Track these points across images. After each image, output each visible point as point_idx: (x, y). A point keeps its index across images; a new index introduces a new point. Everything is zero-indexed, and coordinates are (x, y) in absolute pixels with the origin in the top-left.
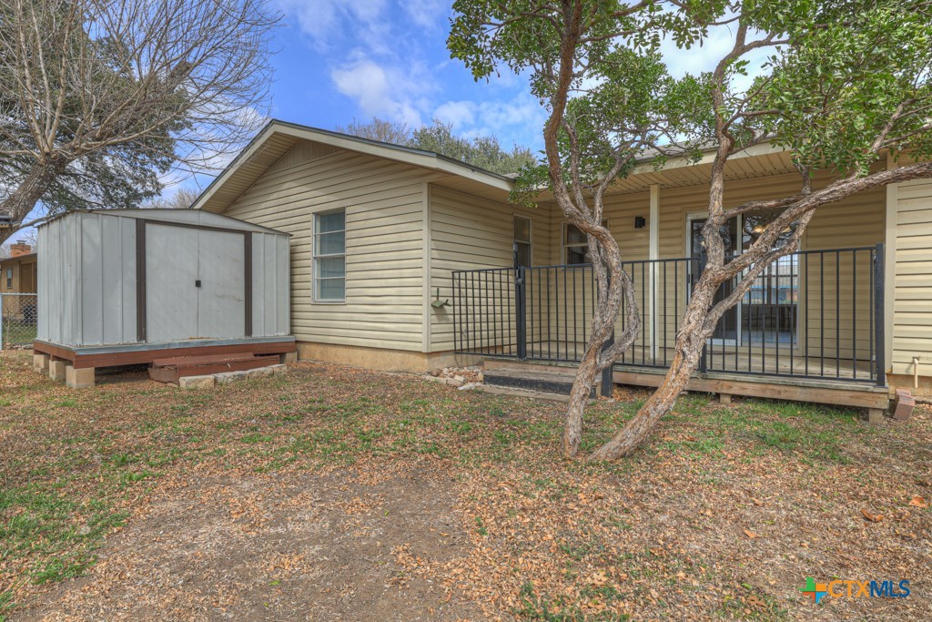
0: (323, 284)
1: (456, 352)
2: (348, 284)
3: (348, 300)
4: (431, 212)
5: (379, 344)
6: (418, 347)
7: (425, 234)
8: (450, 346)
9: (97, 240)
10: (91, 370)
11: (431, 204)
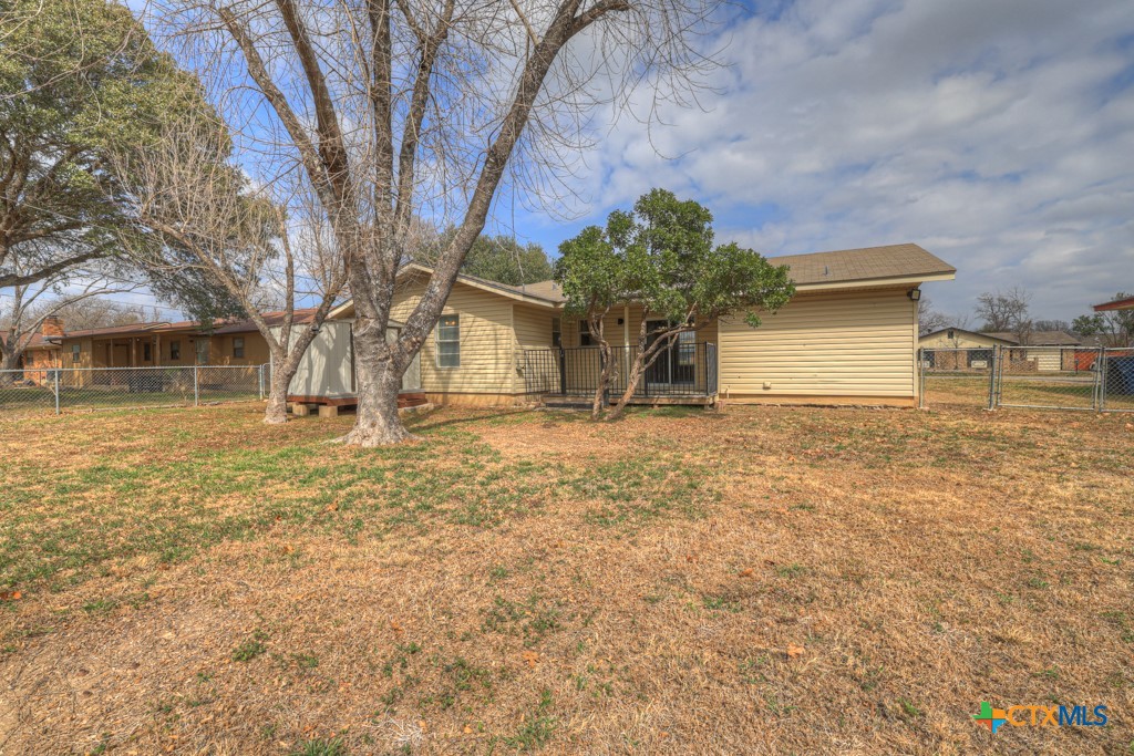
0: (442, 358)
1: (527, 394)
2: (461, 357)
3: (461, 367)
4: (515, 320)
5: (483, 391)
6: (509, 391)
7: (512, 330)
8: (523, 390)
9: (334, 336)
10: (335, 407)
11: (515, 315)
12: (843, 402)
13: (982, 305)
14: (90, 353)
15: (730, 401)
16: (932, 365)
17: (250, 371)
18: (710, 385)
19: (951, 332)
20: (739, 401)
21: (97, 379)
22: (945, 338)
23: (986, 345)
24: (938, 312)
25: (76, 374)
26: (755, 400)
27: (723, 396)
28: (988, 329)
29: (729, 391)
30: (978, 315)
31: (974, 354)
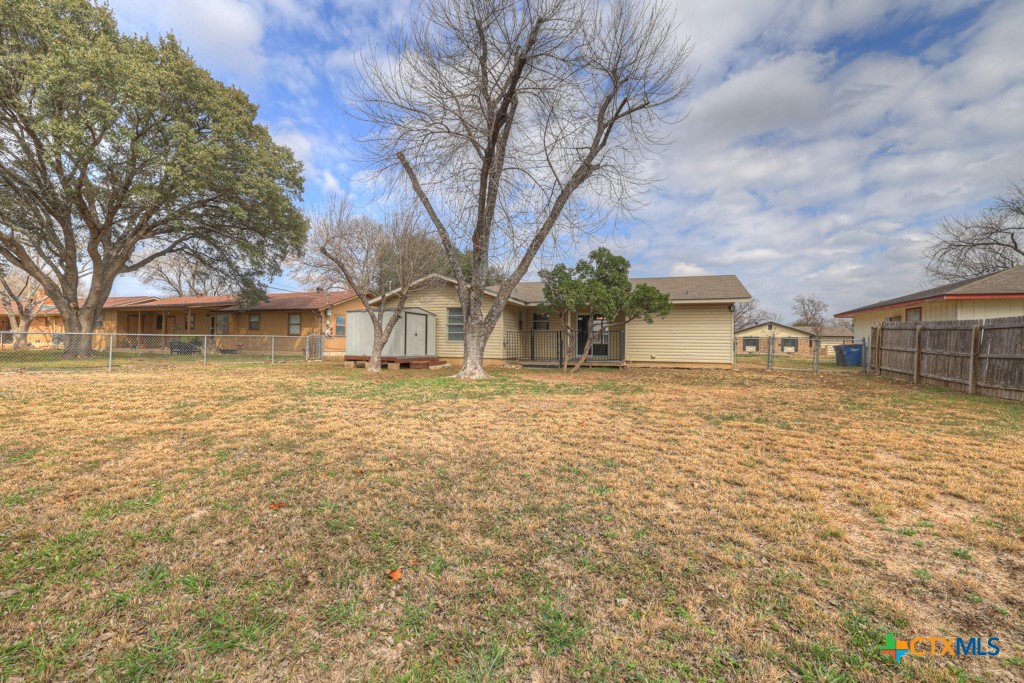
0: (450, 335)
1: (508, 359)
6: (499, 357)
8: (506, 357)
12: (695, 366)
13: (797, 304)
14: (115, 322)
15: (632, 365)
16: (757, 349)
17: (265, 340)
18: (621, 356)
19: (770, 325)
20: (637, 365)
21: (120, 343)
22: (766, 328)
23: (793, 335)
24: (764, 309)
25: (98, 338)
26: (646, 365)
27: (628, 362)
28: (800, 324)
29: (632, 360)
30: (794, 311)
31: (786, 342)
